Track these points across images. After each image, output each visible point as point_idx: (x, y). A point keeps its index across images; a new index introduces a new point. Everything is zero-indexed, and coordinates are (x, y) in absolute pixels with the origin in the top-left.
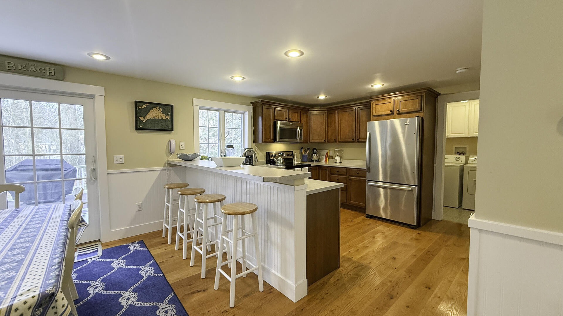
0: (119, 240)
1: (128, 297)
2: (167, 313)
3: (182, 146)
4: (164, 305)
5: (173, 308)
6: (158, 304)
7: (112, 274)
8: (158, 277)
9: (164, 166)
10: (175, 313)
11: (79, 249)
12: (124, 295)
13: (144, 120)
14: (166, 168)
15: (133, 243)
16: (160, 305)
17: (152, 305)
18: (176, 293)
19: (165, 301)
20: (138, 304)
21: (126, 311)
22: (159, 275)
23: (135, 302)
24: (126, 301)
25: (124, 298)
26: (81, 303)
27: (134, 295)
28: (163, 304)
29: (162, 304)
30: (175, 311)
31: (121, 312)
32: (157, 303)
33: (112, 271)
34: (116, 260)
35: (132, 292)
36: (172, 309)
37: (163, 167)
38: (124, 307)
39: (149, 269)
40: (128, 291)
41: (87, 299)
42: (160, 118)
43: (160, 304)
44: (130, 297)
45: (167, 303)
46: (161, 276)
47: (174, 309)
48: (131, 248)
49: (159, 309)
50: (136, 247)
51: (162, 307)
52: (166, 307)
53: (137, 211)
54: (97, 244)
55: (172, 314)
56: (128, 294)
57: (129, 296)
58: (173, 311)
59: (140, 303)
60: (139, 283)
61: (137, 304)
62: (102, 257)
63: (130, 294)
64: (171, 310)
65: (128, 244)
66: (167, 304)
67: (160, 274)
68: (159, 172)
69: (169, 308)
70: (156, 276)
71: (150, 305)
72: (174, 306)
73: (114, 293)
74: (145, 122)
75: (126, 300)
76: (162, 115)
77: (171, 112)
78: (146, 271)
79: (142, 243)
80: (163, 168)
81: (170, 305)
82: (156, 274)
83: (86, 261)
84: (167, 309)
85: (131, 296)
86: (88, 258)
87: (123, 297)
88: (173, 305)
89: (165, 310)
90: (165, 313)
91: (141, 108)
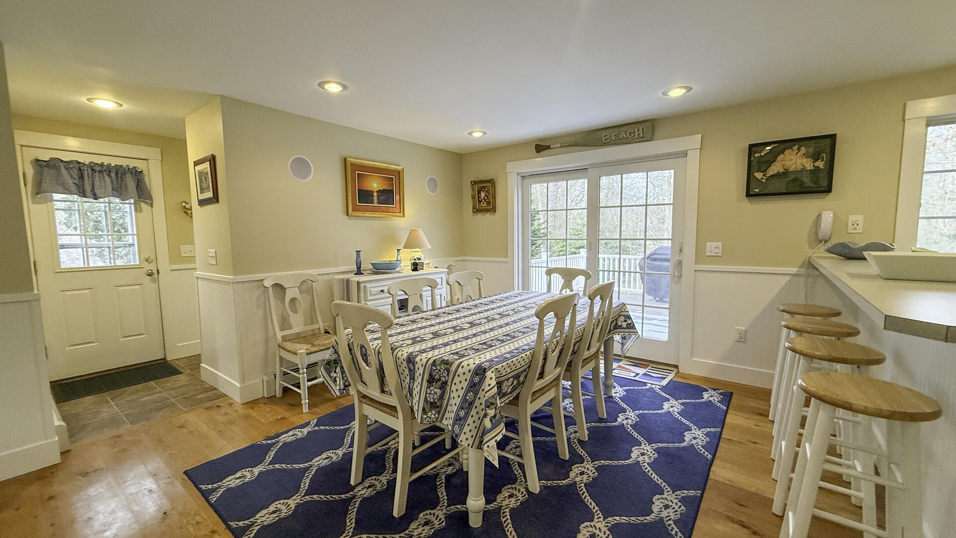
0: (701, 378)
1: (644, 451)
2: (665, 509)
3: (855, 225)
4: (672, 496)
5: (679, 510)
6: (667, 489)
7: (655, 414)
8: (702, 455)
9: (801, 267)
10: (675, 519)
11: (651, 367)
12: (643, 446)
13: (764, 177)
14: (803, 271)
15: (715, 390)
16: (667, 492)
17: (659, 483)
18: (705, 495)
19: (678, 492)
20: (647, 468)
21: (628, 465)
22: (706, 453)
23: (646, 464)
24: (639, 455)
25: (640, 450)
26: (603, 424)
27: (653, 455)
28: (673, 493)
29: (671, 492)
30: (677, 516)
31: (623, 462)
32: (667, 487)
33: (657, 411)
34: (674, 400)
35: (654, 451)
36: (676, 511)
37: (797, 269)
38: (631, 459)
39: (701, 437)
40: (651, 445)
41: (610, 424)
42: (799, 168)
43: (669, 491)
44: (646, 454)
45: (678, 497)
46: (708, 457)
47: (678, 513)
48: (705, 395)
49: (662, 496)
50: (714, 397)
51: (667, 497)
52: (672, 502)
53: (736, 341)
54: (672, 371)
55: (670, 516)
56: (648, 449)
57: (646, 452)
58: (676, 513)
59: (649, 468)
60: (671, 445)
61: (645, 467)
62: (663, 389)
63: (650, 451)
64: (673, 510)
65: (707, 388)
66: (677, 499)
67: (709, 455)
68: (788, 278)
69: (674, 505)
70: (702, 452)
71: (656, 481)
72: (683, 510)
73: (636, 436)
74: (764, 181)
75: (639, 453)
76: (805, 160)
77: (828, 150)
78: (696, 437)
79: (727, 397)
80: (798, 271)
81: (679, 504)
82: (703, 450)
83: (645, 384)
84: (670, 504)
85: (649, 453)
86: (649, 382)
87: (640, 447)
88: (683, 507)
89: (667, 503)
90: (663, 506)
91: (759, 155)
